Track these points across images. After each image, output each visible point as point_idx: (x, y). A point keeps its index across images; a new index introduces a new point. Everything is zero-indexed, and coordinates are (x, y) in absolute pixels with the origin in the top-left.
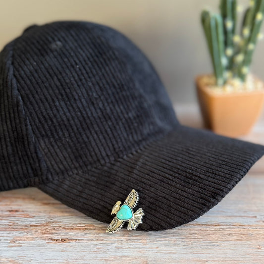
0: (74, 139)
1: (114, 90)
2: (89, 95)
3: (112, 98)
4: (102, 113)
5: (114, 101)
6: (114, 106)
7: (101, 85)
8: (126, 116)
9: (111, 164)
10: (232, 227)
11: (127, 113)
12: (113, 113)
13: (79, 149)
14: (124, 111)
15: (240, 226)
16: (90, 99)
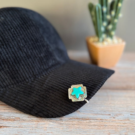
0: (11, 69)
1: (32, 42)
2: (18, 45)
3: (32, 46)
4: (26, 55)
5: (32, 48)
6: (33, 51)
7: (25, 39)
8: (39, 56)
9: (32, 81)
10: (96, 120)
11: (40, 54)
12: (32, 54)
13: (14, 74)
14: (38, 53)
15: (100, 120)
16: (19, 47)
